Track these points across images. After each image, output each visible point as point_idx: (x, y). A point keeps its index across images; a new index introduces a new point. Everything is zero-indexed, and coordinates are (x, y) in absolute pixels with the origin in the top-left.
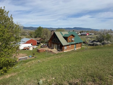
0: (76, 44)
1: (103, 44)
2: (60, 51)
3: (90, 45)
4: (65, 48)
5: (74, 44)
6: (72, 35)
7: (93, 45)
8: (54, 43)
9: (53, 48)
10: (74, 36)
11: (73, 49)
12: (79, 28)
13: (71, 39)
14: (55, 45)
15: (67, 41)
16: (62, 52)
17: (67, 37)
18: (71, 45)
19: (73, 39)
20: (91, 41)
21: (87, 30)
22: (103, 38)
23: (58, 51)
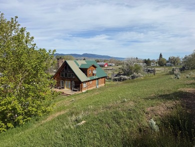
0: (98, 79)
1: (133, 77)
2: (76, 91)
3: (115, 80)
4: (84, 85)
5: (95, 79)
6: (93, 66)
7: (120, 80)
8: (64, 79)
9: (63, 88)
10: (95, 67)
11: (95, 87)
12: (91, 54)
13: (92, 71)
14: (66, 82)
15: (87, 75)
16: (80, 92)
17: (87, 69)
18: (92, 80)
19: (94, 72)
20: (115, 75)
21: (104, 59)
22: (131, 70)
23: (74, 91)
